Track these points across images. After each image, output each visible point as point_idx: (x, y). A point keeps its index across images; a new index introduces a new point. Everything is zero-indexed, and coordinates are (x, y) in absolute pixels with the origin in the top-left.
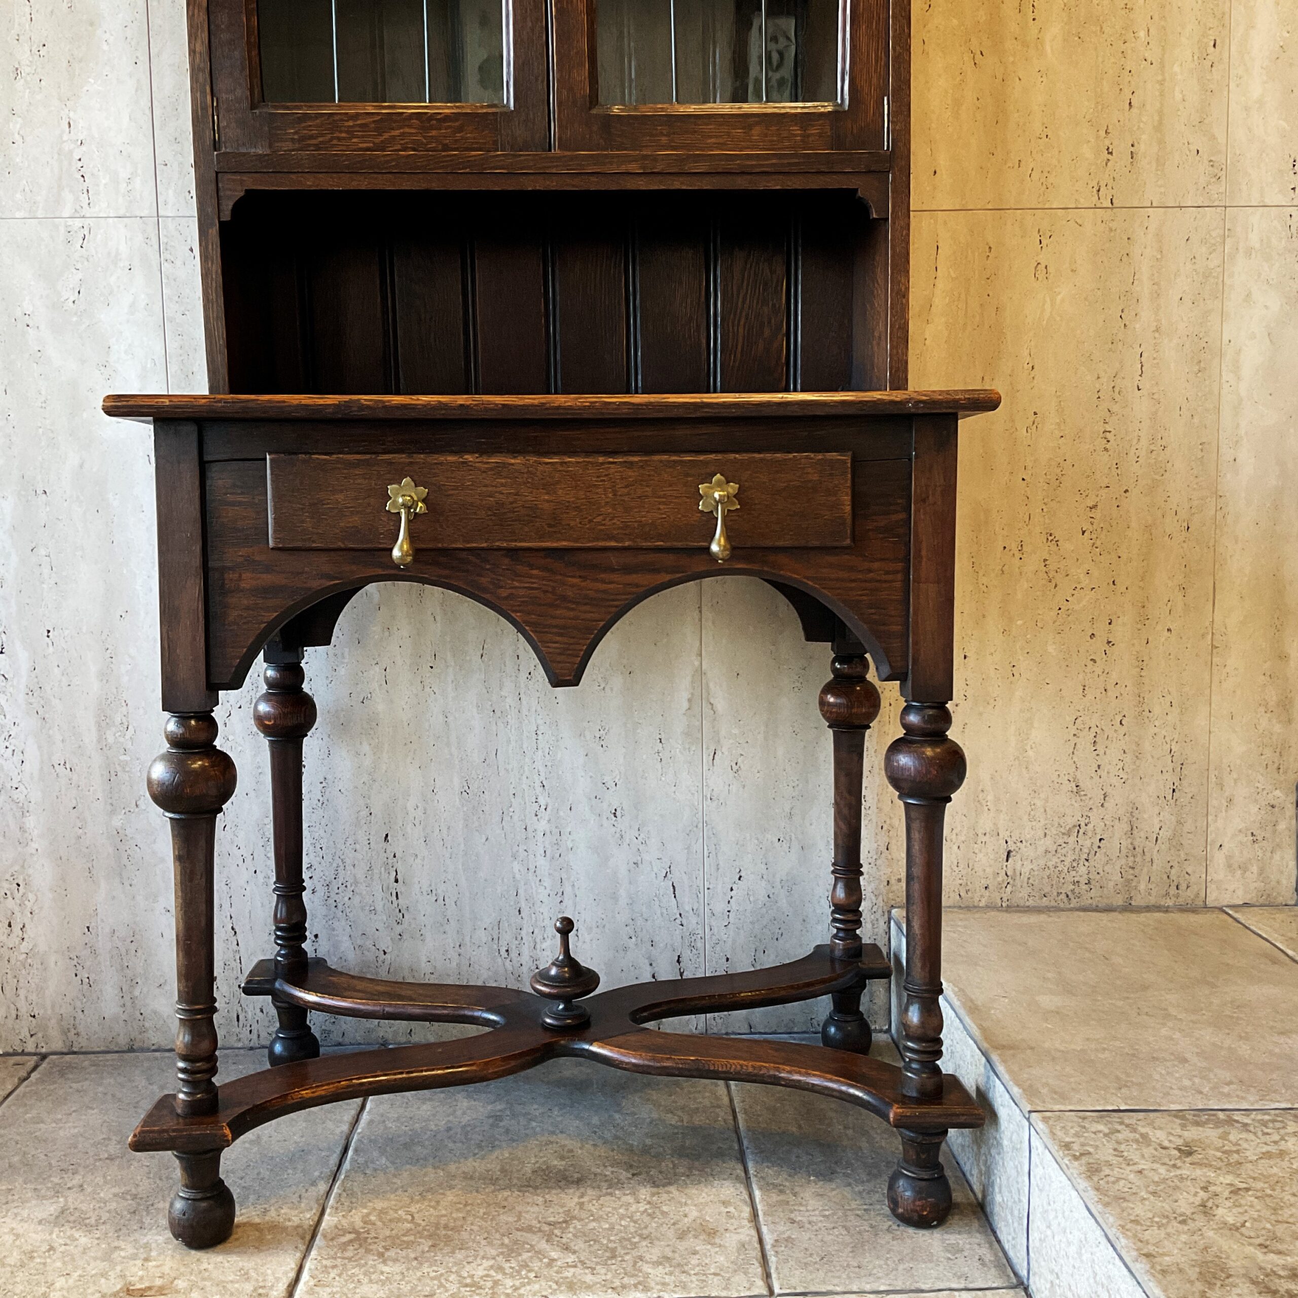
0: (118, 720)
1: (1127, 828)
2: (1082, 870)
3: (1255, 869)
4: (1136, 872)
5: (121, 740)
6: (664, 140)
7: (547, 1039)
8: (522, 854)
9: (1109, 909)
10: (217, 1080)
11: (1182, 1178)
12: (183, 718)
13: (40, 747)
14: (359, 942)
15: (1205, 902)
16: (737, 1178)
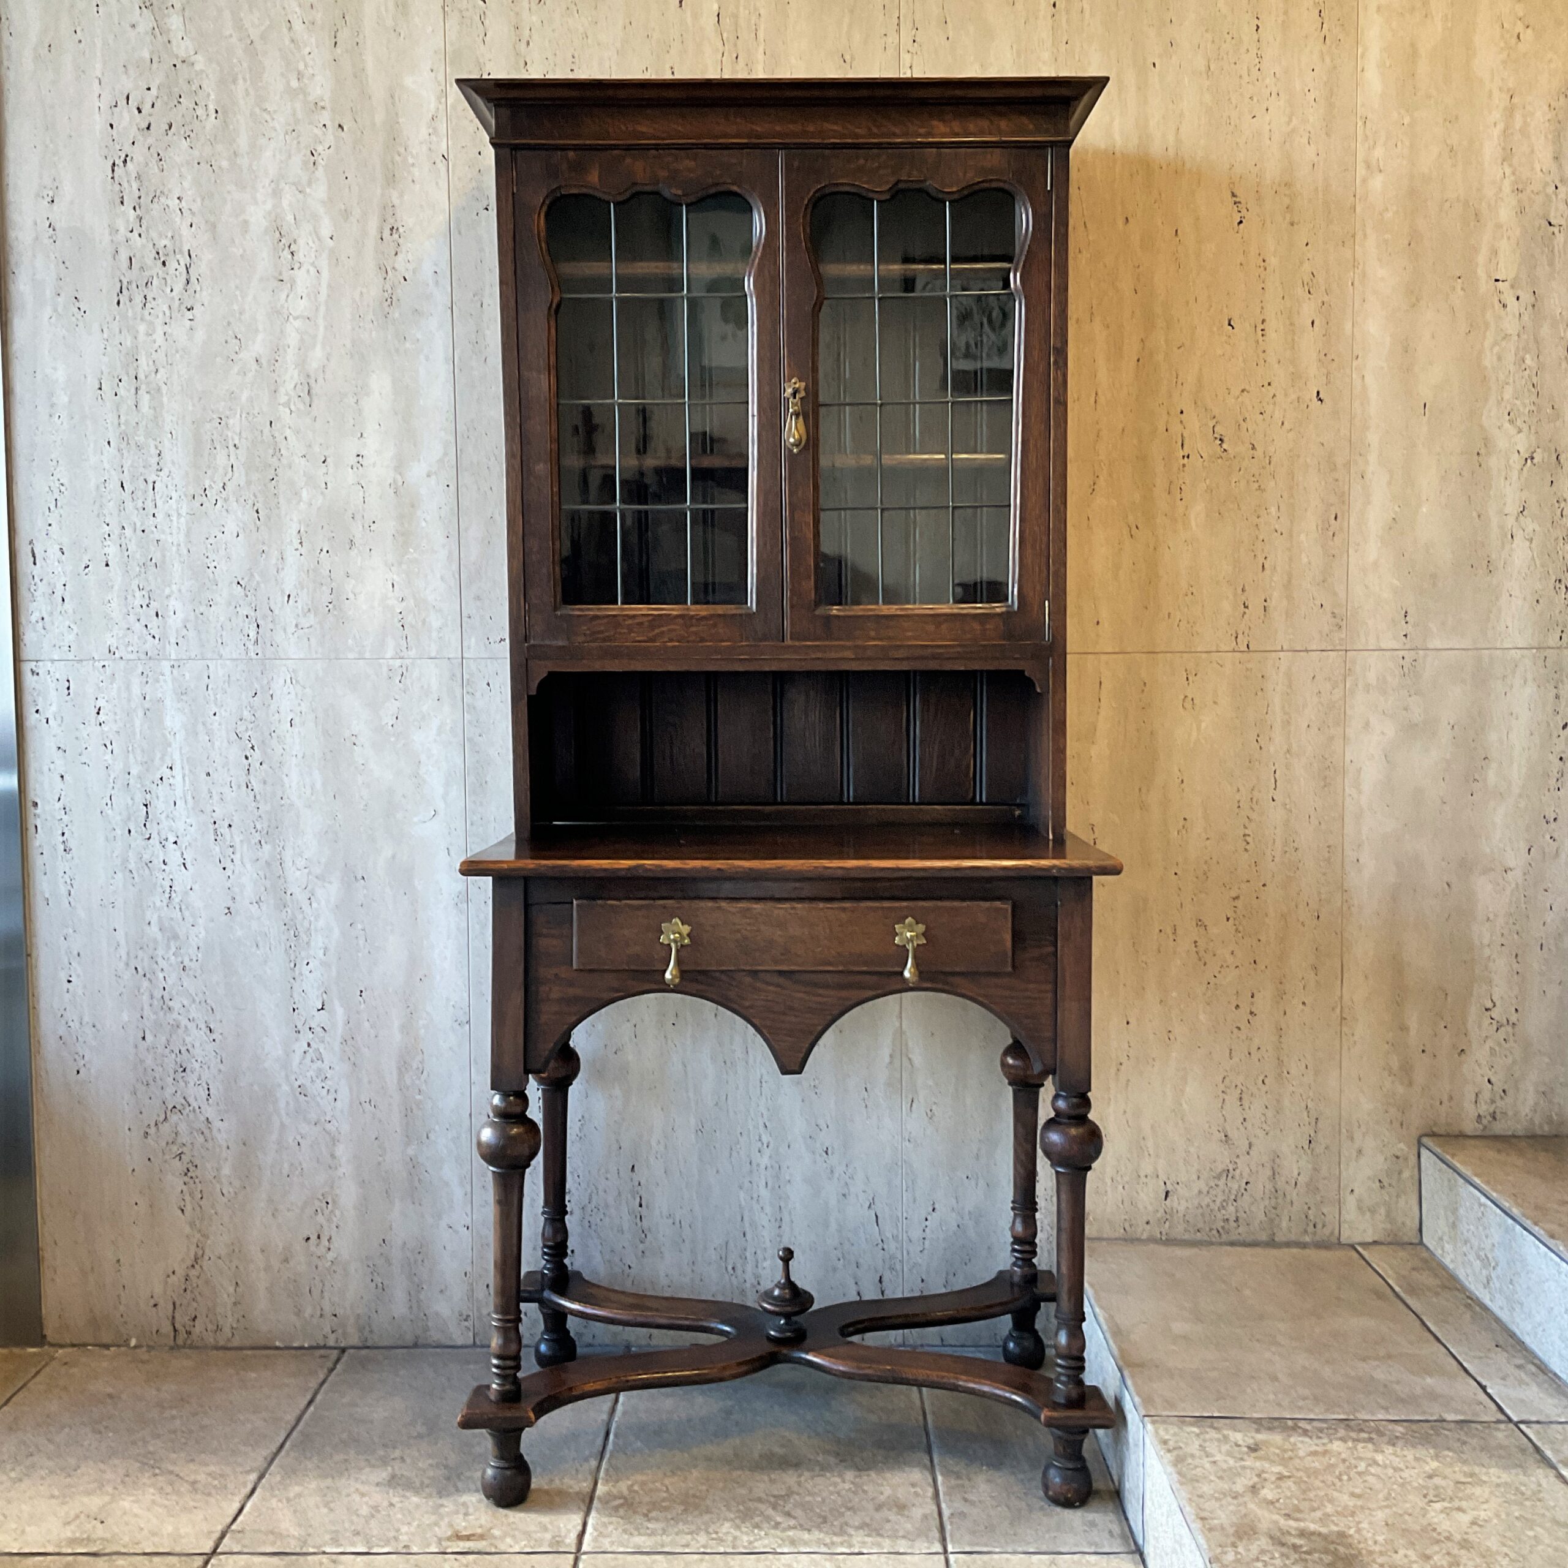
0: (415, 1066)
1: (1269, 1173)
2: (1231, 1209)
3: (1382, 1211)
4: (1278, 1212)
5: (417, 1082)
6: (873, 634)
7: (770, 1348)
8: (747, 1185)
9: (1254, 1244)
10: (520, 1375)
11: (1244, 1468)
12: (505, 1095)
13: (351, 1089)
14: (607, 1257)
15: (1339, 1239)
16: (925, 1466)
